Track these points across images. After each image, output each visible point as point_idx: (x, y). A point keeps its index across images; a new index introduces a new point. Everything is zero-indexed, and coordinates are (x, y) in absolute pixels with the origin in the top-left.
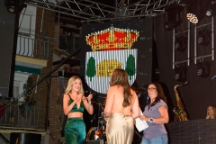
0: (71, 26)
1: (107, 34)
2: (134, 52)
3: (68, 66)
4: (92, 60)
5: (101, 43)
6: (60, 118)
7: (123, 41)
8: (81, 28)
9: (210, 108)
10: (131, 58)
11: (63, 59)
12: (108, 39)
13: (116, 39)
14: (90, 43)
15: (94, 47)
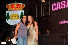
1: (14, 5)
4: (8, 14)
5: (11, 8)
7: (19, 7)
9: (48, 30)
10: (22, 13)
12: (14, 7)
13: (17, 6)
14: (7, 8)
15: (9, 9)
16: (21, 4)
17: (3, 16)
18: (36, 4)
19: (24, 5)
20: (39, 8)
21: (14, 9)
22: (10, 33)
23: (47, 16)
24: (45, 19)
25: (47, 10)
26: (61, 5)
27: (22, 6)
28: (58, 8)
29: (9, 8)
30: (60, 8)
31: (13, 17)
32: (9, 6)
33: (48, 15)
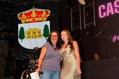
0: (7, 9)
1: (31, 12)
2: (48, 23)
3: (7, 33)
4: (22, 29)
5: (27, 18)
6: (3, 66)
7: (41, 17)
8: (14, 10)
9: (96, 55)
10: (46, 26)
11: (3, 29)
12: (31, 16)
13: (36, 15)
14: (19, 18)
15: (23, 21)
16: (44, 10)
17: (14, 34)
19: (49, 12)
20: (76, 15)
22: (27, 64)
24: (88, 33)
26: (114, 8)
28: (110, 13)
30: (113, 13)
32: (23, 15)
33: (92, 27)
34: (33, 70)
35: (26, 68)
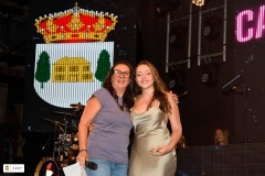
1: (69, 18)
2: (110, 47)
4: (45, 56)
5: (58, 31)
7: (92, 30)
10: (104, 54)
12: (69, 25)
13: (82, 25)
14: (40, 30)
15: (48, 38)
16: (101, 14)
17: (23, 68)
18: (163, 15)
19: (114, 19)
20: (180, 31)
21: (68, 36)
23: (214, 67)
24: (205, 78)
25: (213, 40)
27: (102, 21)
29: (48, 32)
31: (67, 72)
32: (49, 23)
33: (217, 63)
34: (65, 157)
35: (49, 152)
